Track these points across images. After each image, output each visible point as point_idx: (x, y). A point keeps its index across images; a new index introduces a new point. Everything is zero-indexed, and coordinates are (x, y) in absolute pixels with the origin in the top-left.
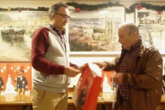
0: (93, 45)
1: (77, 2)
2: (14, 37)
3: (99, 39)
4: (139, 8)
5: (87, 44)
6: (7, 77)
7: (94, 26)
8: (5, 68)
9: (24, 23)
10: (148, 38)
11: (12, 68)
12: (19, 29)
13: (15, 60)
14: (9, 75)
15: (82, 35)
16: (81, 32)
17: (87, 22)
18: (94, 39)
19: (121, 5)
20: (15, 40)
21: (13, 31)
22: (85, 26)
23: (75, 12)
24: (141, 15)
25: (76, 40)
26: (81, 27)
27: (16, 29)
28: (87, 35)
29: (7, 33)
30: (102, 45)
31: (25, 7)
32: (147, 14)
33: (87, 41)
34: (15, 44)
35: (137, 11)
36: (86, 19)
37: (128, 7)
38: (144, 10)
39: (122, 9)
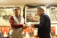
0: (35, 20)
1: (29, 5)
2: (7, 17)
3: (37, 18)
4: (51, 7)
5: (33, 20)
6: (5, 32)
7: (35, 13)
8: (4, 29)
9: (10, 13)
10: (55, 17)
11: (6, 29)
12: (9, 15)
13: (7, 26)
14: (5, 31)
15: (31, 17)
16: (31, 15)
17: (33, 12)
18: (35, 18)
19: (45, 6)
20: (7, 18)
21: (6, 15)
22: (32, 13)
23: (28, 9)
24: (52, 9)
25: (29, 18)
26: (31, 14)
27: (7, 15)
28: (33, 17)
29: (5, 16)
30: (38, 20)
31: (11, 7)
32: (54, 9)
33: (33, 19)
34: (7, 20)
35: (51, 8)
36: (32, 11)
37: (47, 6)
38: (53, 7)
39: (45, 7)
